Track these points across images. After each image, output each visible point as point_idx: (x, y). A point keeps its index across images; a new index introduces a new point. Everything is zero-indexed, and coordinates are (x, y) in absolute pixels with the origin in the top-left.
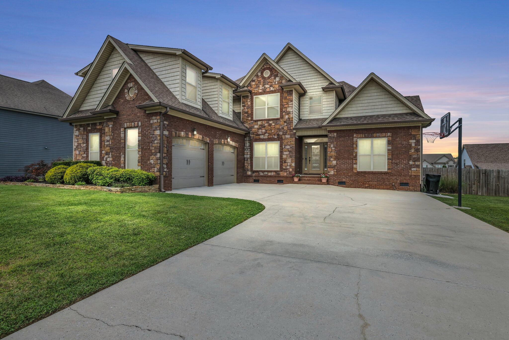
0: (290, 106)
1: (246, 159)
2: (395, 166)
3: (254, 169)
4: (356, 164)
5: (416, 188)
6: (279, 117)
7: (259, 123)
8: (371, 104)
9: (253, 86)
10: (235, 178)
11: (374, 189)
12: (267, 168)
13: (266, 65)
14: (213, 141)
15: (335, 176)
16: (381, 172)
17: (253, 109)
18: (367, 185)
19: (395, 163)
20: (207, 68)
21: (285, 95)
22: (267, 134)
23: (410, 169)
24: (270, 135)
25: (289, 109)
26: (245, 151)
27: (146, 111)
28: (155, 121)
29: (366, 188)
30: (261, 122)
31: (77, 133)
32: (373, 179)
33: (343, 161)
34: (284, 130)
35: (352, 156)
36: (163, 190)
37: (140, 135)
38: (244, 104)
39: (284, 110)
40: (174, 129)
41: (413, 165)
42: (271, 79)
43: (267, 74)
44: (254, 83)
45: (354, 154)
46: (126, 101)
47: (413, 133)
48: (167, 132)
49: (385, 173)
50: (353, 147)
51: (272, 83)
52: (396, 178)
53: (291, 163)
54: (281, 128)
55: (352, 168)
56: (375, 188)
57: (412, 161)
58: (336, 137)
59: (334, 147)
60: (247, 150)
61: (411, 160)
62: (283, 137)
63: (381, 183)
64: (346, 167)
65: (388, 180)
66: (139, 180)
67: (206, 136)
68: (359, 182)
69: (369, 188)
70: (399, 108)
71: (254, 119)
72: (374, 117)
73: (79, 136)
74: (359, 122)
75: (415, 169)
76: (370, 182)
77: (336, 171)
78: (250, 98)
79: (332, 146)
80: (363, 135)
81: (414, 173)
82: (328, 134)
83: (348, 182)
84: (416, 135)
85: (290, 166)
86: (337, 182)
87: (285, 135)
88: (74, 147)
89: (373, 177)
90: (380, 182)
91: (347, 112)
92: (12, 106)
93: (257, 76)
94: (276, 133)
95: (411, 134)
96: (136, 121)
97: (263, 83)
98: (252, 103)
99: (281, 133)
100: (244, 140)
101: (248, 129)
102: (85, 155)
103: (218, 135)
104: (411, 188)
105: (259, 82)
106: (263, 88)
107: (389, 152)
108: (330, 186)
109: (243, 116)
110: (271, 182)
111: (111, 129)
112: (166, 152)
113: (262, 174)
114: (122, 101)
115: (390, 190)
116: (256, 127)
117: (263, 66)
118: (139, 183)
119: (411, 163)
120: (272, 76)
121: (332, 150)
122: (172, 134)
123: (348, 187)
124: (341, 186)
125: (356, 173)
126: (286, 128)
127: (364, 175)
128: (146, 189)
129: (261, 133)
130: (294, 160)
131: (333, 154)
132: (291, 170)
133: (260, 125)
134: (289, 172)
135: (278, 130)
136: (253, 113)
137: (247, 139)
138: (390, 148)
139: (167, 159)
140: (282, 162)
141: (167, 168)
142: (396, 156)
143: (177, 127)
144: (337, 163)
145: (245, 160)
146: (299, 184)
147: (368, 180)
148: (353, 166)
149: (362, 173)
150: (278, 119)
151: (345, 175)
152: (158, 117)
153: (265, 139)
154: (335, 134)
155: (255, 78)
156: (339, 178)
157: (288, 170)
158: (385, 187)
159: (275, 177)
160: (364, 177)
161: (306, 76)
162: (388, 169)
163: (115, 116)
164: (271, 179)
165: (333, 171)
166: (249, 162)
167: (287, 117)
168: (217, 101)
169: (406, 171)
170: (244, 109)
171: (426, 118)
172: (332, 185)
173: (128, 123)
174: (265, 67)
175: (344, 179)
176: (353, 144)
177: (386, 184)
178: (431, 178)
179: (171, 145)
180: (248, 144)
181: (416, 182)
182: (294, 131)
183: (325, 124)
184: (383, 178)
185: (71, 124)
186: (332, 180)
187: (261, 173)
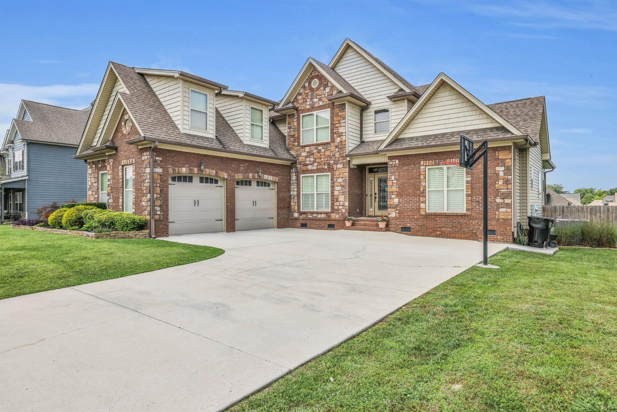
0: (342, 125)
1: (292, 197)
2: (476, 205)
3: (301, 210)
4: (424, 202)
5: (506, 237)
6: (330, 141)
7: (307, 149)
8: (444, 117)
9: (300, 101)
10: (275, 222)
11: (447, 238)
12: (317, 209)
13: (314, 72)
14: (235, 177)
15: (397, 220)
16: (457, 213)
17: (300, 131)
18: (438, 233)
19: (477, 201)
20: (220, 88)
21: (337, 110)
22: (315, 164)
23: (498, 209)
24: (319, 165)
25: (341, 130)
26: (292, 187)
27: (138, 146)
28: (146, 157)
29: (437, 236)
30: (308, 148)
31: (90, 171)
32: (447, 224)
33: (407, 199)
34: (335, 158)
35: (419, 192)
36: (154, 236)
37: (135, 173)
38: (290, 126)
39: (335, 131)
40: (172, 165)
41: (502, 203)
42: (320, 90)
43: (315, 83)
44: (300, 97)
45: (421, 189)
46: (123, 135)
47: (500, 157)
48: (160, 169)
49: (463, 216)
50: (419, 179)
51: (321, 95)
52: (477, 223)
53: (344, 202)
54: (332, 155)
55: (419, 209)
56: (450, 237)
57: (499, 198)
58: (397, 165)
59: (395, 179)
60: (293, 184)
61: (499, 196)
62: (335, 166)
63: (457, 230)
64: (411, 207)
65: (467, 225)
66: (122, 225)
67: (222, 170)
68: (428, 228)
69: (441, 236)
70: (481, 121)
71: (301, 144)
72: (447, 136)
73: (92, 174)
74: (425, 144)
75: (504, 210)
76: (442, 228)
77: (398, 213)
78: (296, 117)
79: (393, 177)
80: (433, 161)
81: (504, 215)
82: (388, 161)
83: (414, 228)
84: (505, 159)
85: (343, 206)
86: (400, 228)
87: (337, 164)
88: (88, 187)
89: (445, 221)
90: (456, 228)
91: (412, 131)
92: (55, 141)
93: (304, 87)
94: (326, 162)
95: (498, 158)
96: (131, 158)
97: (311, 96)
98: (299, 124)
99: (332, 162)
100: (290, 172)
101: (295, 158)
102: (96, 196)
103: (243, 168)
104: (499, 237)
105: (307, 95)
106: (311, 102)
107: (467, 185)
108: (391, 233)
109: (289, 140)
110: (320, 227)
111: (111, 166)
112: (159, 192)
113: (310, 216)
114: (120, 135)
115: (470, 240)
116: (304, 154)
117: (311, 74)
118: (123, 228)
119: (498, 200)
120: (321, 87)
121: (393, 183)
122: (168, 171)
123: (414, 235)
124: (405, 234)
125: (423, 215)
126: (337, 155)
127: (435, 219)
128: (130, 235)
129: (308, 162)
130: (347, 198)
131: (395, 189)
132: (344, 211)
133: (308, 152)
134: (341, 214)
135: (328, 158)
136: (300, 136)
137: (293, 170)
138: (469, 179)
139: (160, 200)
140: (334, 200)
141: (161, 211)
142: (477, 190)
143: (176, 163)
144: (399, 202)
145: (291, 199)
146: (350, 230)
147: (440, 226)
148: (420, 205)
149: (431, 215)
150: (327, 144)
151: (409, 218)
152: (148, 153)
153: (314, 170)
154: (397, 162)
155: (302, 91)
156: (402, 221)
157: (340, 212)
158: (462, 236)
159: (325, 220)
160: (434, 221)
161: (370, 81)
162: (467, 210)
163: (114, 152)
164: (321, 223)
165: (394, 213)
166: (296, 201)
167: (338, 140)
168: (242, 126)
169: (491, 212)
170: (290, 131)
171: (516, 135)
172: (393, 231)
173: (125, 161)
174: (313, 75)
175: (409, 223)
176: (420, 175)
177: (464, 231)
178: (536, 223)
179: (166, 184)
180: (294, 178)
181: (506, 229)
182: (348, 159)
183: (382, 147)
184: (460, 223)
185: (86, 161)
186: (393, 225)
187: (310, 214)
